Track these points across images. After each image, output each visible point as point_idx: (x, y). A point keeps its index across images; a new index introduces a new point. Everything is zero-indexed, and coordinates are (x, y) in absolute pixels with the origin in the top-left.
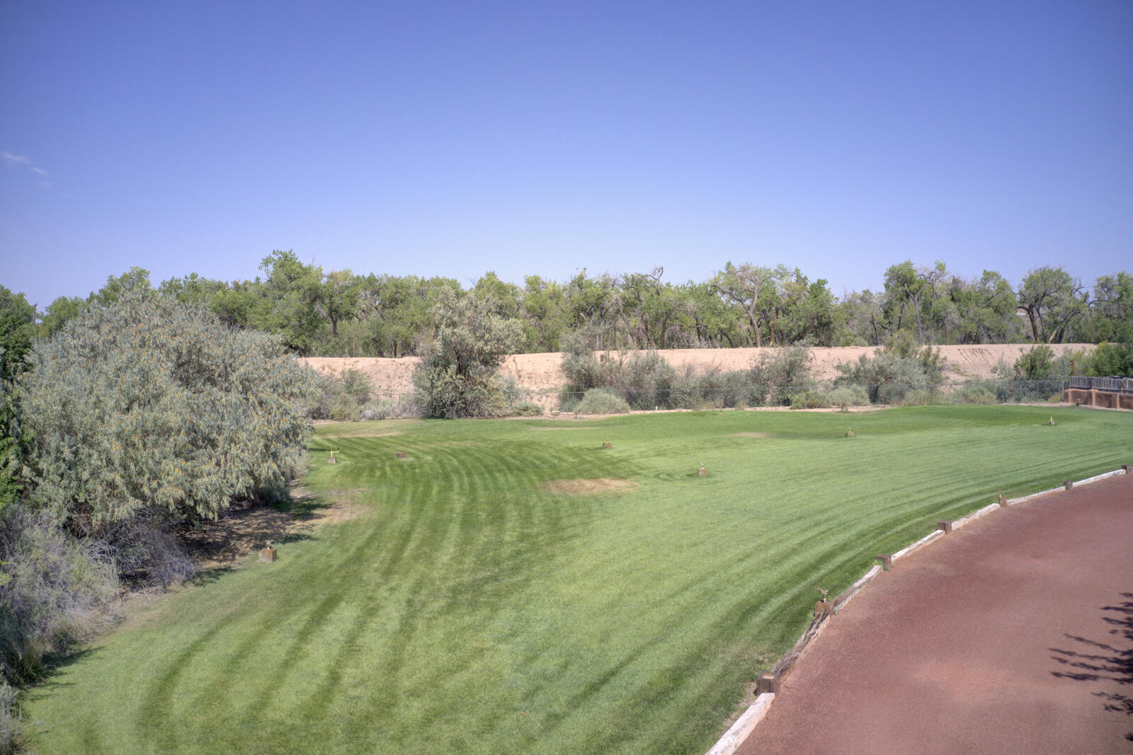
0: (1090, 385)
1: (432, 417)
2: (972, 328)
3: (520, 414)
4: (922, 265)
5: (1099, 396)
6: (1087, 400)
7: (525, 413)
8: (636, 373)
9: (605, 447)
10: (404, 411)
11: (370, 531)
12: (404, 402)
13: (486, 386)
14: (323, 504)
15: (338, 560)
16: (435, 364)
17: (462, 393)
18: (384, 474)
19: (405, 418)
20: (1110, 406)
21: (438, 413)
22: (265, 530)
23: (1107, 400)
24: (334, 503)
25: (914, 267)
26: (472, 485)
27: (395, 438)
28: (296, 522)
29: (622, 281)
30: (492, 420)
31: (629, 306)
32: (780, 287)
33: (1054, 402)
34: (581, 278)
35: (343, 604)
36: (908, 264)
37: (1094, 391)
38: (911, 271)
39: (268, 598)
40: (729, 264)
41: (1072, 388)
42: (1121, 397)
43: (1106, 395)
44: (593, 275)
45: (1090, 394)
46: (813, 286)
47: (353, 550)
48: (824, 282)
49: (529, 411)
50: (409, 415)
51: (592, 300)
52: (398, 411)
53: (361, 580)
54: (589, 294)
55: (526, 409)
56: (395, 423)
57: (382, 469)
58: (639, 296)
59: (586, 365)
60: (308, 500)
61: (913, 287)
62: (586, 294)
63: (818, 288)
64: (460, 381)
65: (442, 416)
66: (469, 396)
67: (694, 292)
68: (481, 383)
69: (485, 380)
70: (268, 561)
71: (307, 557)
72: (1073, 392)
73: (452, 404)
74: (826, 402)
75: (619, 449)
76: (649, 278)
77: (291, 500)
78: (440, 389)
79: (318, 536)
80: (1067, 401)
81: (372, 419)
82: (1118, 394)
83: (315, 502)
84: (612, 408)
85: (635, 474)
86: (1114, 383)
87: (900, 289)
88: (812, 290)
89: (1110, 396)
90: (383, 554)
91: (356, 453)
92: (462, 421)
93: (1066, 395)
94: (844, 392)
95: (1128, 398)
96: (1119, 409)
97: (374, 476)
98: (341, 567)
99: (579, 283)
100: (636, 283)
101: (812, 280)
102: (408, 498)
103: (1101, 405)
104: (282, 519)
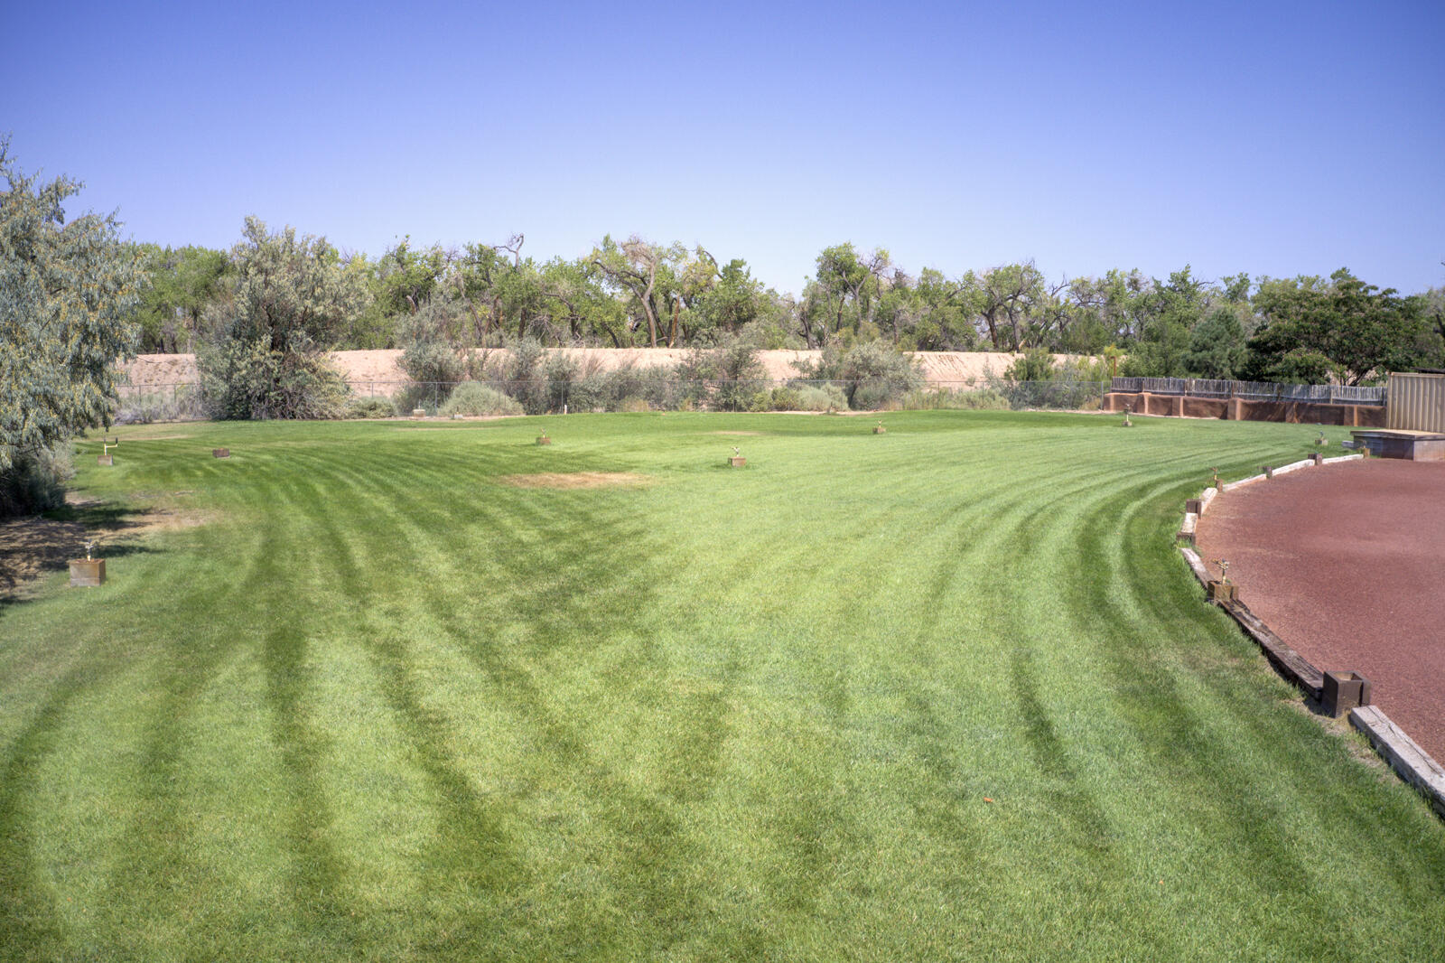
0: (1140, 387)
1: (230, 417)
2: (935, 329)
3: (363, 415)
4: (864, 254)
5: (1152, 401)
6: (1138, 406)
7: (371, 413)
8: (521, 364)
9: (540, 442)
10: (182, 410)
11: (257, 540)
12: (182, 397)
13: (314, 371)
14: (131, 508)
15: (237, 579)
16: (236, 336)
17: (277, 380)
18: (209, 474)
19: (183, 421)
20: (1170, 413)
21: (240, 409)
22: (47, 544)
23: (1167, 407)
24: (151, 508)
25: (855, 251)
26: (377, 481)
27: (186, 440)
28: (100, 531)
29: (464, 253)
30: (327, 421)
31: (473, 289)
32: (680, 270)
33: (1091, 409)
34: (403, 249)
35: (313, 642)
36: (847, 246)
37: (1147, 395)
38: (850, 255)
39: (135, 642)
40: (607, 239)
41: (1113, 391)
42: (1185, 401)
43: (1163, 399)
44: (420, 246)
45: (1142, 398)
46: (725, 270)
47: (249, 564)
48: (742, 263)
49: (379, 411)
50: (191, 417)
51: (419, 281)
52: (173, 410)
53: (310, 604)
54: (413, 273)
55: (373, 407)
56: (169, 427)
57: (200, 468)
58: (488, 275)
59: (439, 357)
60: (99, 505)
61: (854, 276)
62: (409, 272)
63: (733, 271)
64: (275, 361)
65: (246, 416)
66: (290, 386)
67: (563, 271)
68: (307, 365)
69: (313, 360)
70: (90, 584)
71: (165, 577)
72: (1116, 396)
73: (261, 399)
74: (799, 403)
75: (559, 446)
76: (502, 253)
77: (69, 506)
78: (244, 372)
79: (160, 545)
80: (1108, 408)
81: (132, 422)
82: (1182, 398)
83: (114, 507)
84: (498, 406)
86: (1174, 385)
87: (836, 279)
88: (725, 274)
89: (1171, 400)
90: (315, 566)
91: (138, 455)
92: (278, 422)
93: (1107, 401)
94: (808, 393)
95: (1195, 402)
96: (1183, 416)
97: (196, 476)
98: (250, 585)
99: (400, 257)
100: (485, 257)
101: (723, 262)
102: (282, 497)
103: (1156, 413)
104: (68, 529)
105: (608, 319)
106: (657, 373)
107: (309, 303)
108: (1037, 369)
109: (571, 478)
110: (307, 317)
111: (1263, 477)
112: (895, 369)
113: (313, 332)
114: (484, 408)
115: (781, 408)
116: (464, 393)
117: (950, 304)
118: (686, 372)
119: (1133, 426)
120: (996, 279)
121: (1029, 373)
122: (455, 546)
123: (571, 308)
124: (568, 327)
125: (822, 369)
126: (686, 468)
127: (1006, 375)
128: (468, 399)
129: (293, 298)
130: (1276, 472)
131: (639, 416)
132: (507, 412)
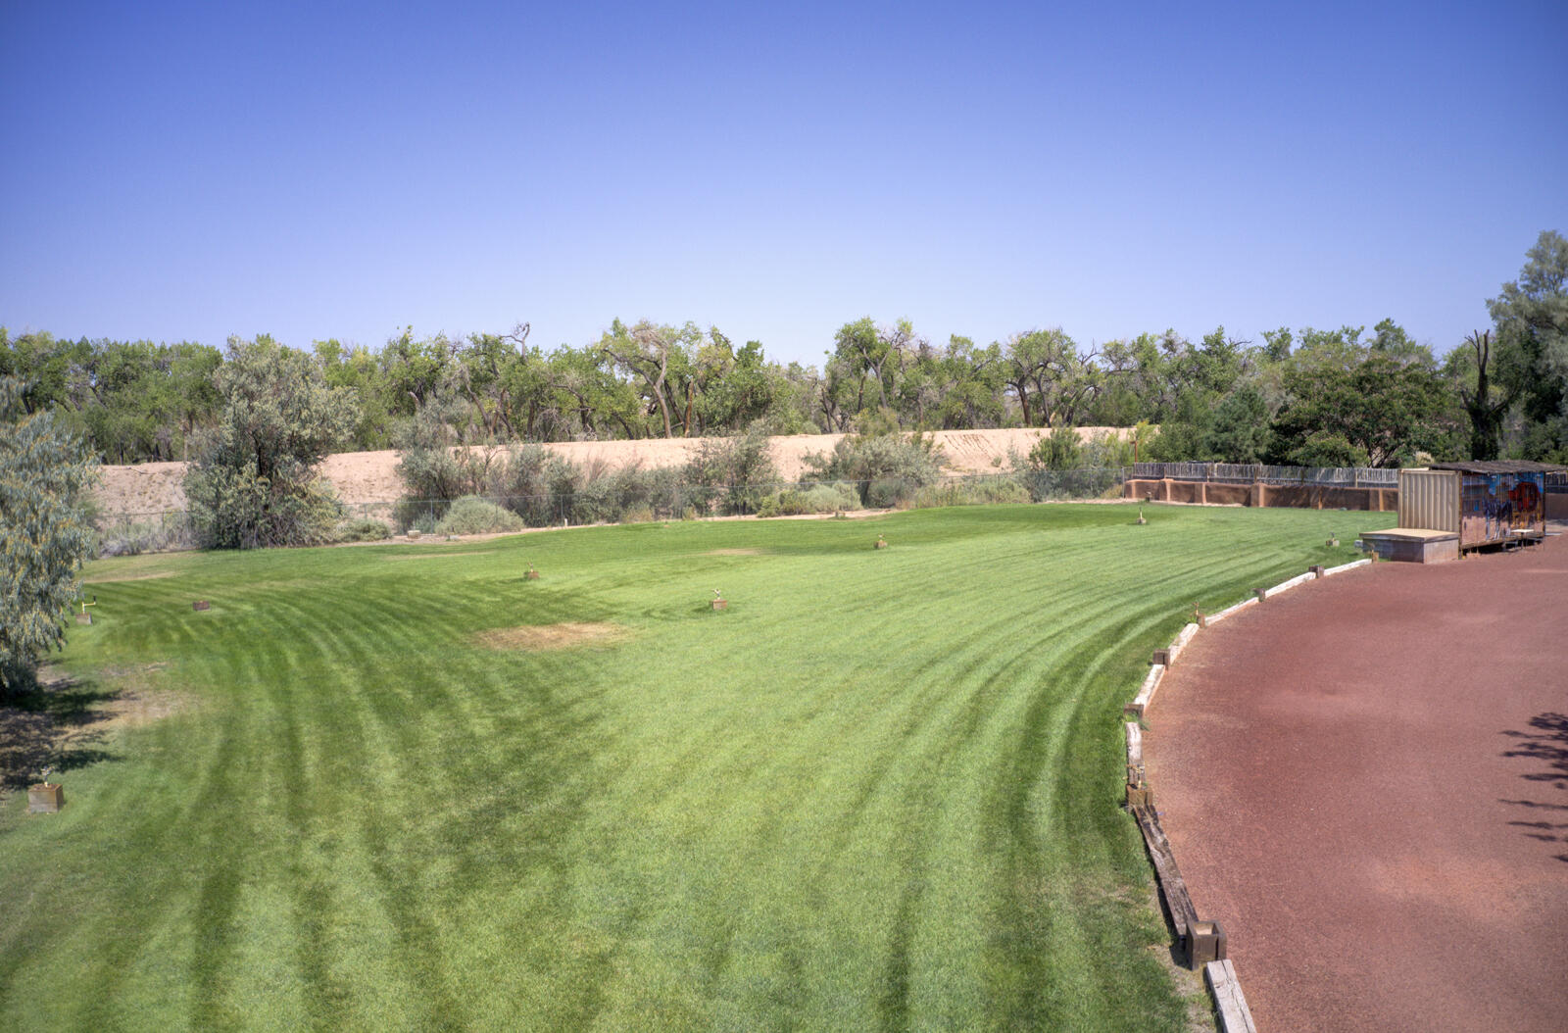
0: (1161, 474)
1: (219, 547)
2: (959, 407)
3: (356, 538)
4: (885, 327)
5: (1175, 488)
6: (1160, 493)
7: (365, 536)
8: (522, 472)
9: (528, 577)
10: (171, 539)
11: (217, 737)
12: (170, 526)
13: (304, 495)
14: (101, 691)
15: (186, 798)
16: (221, 461)
17: (266, 507)
18: (185, 638)
19: (172, 551)
20: (1192, 500)
21: (228, 539)
22: (14, 748)
23: (1189, 493)
24: (121, 690)
25: (875, 326)
26: (350, 644)
27: (171, 580)
28: (66, 729)
29: (468, 344)
30: (316, 548)
31: (478, 383)
32: (693, 352)
33: (1113, 497)
34: (405, 341)
35: (246, 889)
36: (866, 322)
37: (1168, 481)
38: (870, 331)
39: (83, 892)
40: (616, 323)
41: (1135, 478)
42: (1207, 487)
43: (1185, 486)
44: (423, 336)
45: (1164, 486)
46: (740, 353)
47: (203, 775)
48: (757, 345)
49: (373, 533)
50: (180, 546)
51: (423, 373)
52: (161, 540)
53: (253, 834)
54: (417, 366)
55: (367, 530)
56: (158, 559)
57: (178, 628)
58: (494, 366)
59: (439, 464)
60: (69, 687)
61: (875, 353)
62: (413, 365)
63: (749, 354)
64: (263, 487)
65: (235, 545)
66: (279, 512)
67: (571, 359)
68: (296, 490)
69: (302, 485)
70: (50, 809)
71: (121, 796)
72: (1137, 483)
73: (251, 526)
74: (808, 506)
75: (552, 580)
76: (508, 342)
77: (39, 689)
78: (231, 501)
79: (121, 751)
80: (1130, 496)
81: (119, 554)
82: (1204, 484)
83: (84, 691)
84: (497, 524)
85: (611, 614)
86: (1196, 469)
87: (857, 357)
88: (740, 357)
89: (1193, 486)
90: (267, 778)
91: (118, 607)
92: (268, 550)
93: (1128, 488)
94: (821, 492)
95: (1218, 488)
96: (1206, 504)
97: (171, 641)
98: (199, 809)
99: (403, 349)
100: (490, 347)
101: (738, 344)
102: (252, 673)
103: (1178, 500)
104: (36, 725)
105: (620, 409)
106: (663, 476)
107: (295, 426)
108: (1063, 450)
109: (546, 632)
110: (294, 440)
111: (1255, 600)
112: (907, 463)
113: (301, 456)
114: (482, 524)
115: (789, 512)
116: (461, 509)
117: (976, 379)
118: (694, 473)
119: (1147, 524)
120: (1023, 348)
121: (1055, 455)
122: (408, 743)
123: (581, 400)
124: (578, 419)
125: (835, 464)
126: (667, 614)
127: (1031, 456)
128: (465, 515)
129: (278, 421)
130: (1269, 593)
131: (639, 529)
132: (506, 528)
